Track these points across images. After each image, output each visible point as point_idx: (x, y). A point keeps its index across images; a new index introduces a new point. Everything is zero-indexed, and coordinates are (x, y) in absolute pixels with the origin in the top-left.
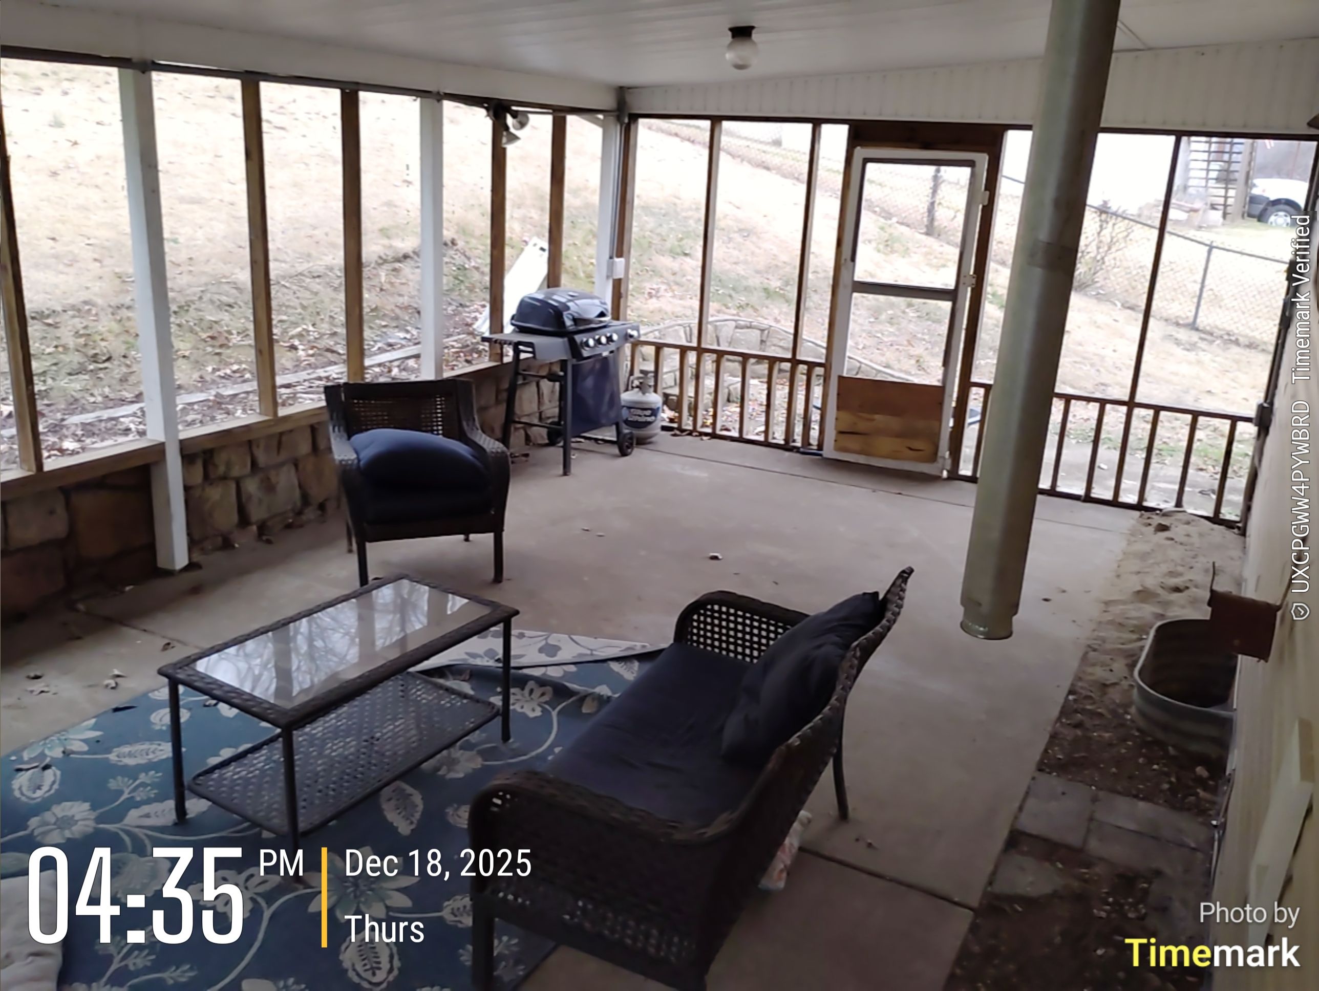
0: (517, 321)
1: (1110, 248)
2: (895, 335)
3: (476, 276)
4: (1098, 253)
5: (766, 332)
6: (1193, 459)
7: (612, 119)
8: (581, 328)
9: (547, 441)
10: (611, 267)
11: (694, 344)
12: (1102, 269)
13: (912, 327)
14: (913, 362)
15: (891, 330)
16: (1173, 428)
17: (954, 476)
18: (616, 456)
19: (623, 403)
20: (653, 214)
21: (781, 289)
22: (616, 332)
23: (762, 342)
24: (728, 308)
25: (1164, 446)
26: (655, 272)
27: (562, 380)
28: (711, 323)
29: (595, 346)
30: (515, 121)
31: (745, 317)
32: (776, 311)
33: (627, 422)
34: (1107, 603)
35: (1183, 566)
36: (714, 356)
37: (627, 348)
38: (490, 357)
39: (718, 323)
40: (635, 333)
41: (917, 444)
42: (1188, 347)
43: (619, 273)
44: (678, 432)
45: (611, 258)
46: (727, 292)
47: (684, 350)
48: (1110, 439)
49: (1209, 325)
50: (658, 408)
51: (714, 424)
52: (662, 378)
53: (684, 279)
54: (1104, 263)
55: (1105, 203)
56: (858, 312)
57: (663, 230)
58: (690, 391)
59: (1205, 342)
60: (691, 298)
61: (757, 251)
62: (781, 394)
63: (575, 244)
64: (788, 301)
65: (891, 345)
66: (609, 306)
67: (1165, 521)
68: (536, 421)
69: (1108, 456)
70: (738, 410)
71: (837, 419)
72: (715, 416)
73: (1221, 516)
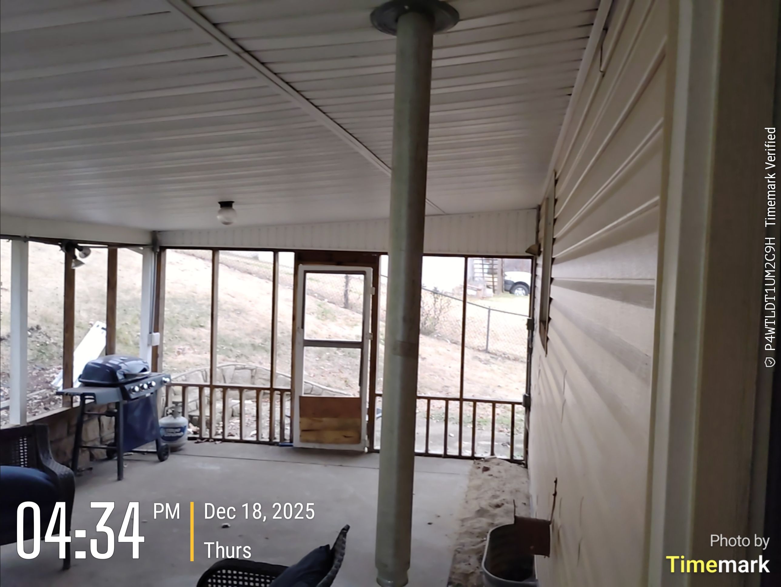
0: (83, 379)
1: (440, 311)
2: (331, 367)
3: (55, 349)
4: (435, 314)
5: (254, 371)
6: (496, 425)
7: (148, 250)
8: (130, 380)
9: (106, 457)
10: (150, 339)
11: (208, 383)
12: (438, 323)
13: (341, 362)
14: (343, 382)
15: (329, 364)
16: (484, 408)
17: (372, 450)
18: (156, 462)
19: (160, 425)
20: (179, 303)
21: (262, 344)
22: (154, 381)
23: (252, 377)
24: (229, 357)
25: (481, 420)
26: (182, 338)
27: (116, 415)
28: (219, 368)
29: (140, 390)
30: (81, 253)
31: (241, 363)
32: (260, 358)
33: (164, 438)
34: (463, 520)
35: (499, 491)
36: (221, 389)
37: (163, 389)
38: (63, 404)
39: (224, 368)
40: (167, 380)
41: (349, 434)
42: (486, 362)
43: (156, 342)
44: (199, 440)
45: (150, 333)
46: (229, 348)
47: (201, 388)
48: (453, 418)
49: (494, 350)
50: (185, 427)
51: (223, 433)
52: (188, 406)
53: (201, 342)
54: (439, 319)
55: (436, 288)
56: (309, 355)
57: (186, 312)
58: (207, 412)
59: (494, 359)
60: (206, 353)
61: (247, 322)
62: (265, 408)
63: (127, 324)
64: (266, 351)
65: (330, 373)
66: (150, 364)
67: (487, 465)
68: (98, 444)
69: (453, 428)
70: (239, 421)
71: (300, 422)
72: (223, 427)
73: (515, 458)
